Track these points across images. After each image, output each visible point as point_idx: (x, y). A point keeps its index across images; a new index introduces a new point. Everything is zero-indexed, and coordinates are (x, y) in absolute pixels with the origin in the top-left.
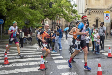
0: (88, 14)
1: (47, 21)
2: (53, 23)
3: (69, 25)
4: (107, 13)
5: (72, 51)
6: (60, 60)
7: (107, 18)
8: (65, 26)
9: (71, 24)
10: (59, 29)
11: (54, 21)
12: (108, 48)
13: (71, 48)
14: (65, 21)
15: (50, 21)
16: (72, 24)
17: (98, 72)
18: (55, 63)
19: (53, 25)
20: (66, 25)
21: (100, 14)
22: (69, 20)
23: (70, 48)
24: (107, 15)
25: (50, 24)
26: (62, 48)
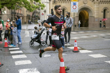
0: (53, 3)
1: (5, 10)
2: (12, 13)
3: (31, 15)
4: (75, 2)
5: (33, 44)
6: (19, 55)
7: (75, 7)
8: (27, 17)
9: (33, 14)
10: (18, 19)
11: (13, 11)
12: (74, 41)
13: (33, 41)
14: (27, 11)
15: (8, 10)
16: (35, 14)
17: (61, 67)
18: (13, 58)
19: (12, 15)
20: (27, 15)
21: (67, 3)
22: (31, 9)
23: (31, 41)
24: (74, 4)
25: (8, 14)
26: (22, 41)
